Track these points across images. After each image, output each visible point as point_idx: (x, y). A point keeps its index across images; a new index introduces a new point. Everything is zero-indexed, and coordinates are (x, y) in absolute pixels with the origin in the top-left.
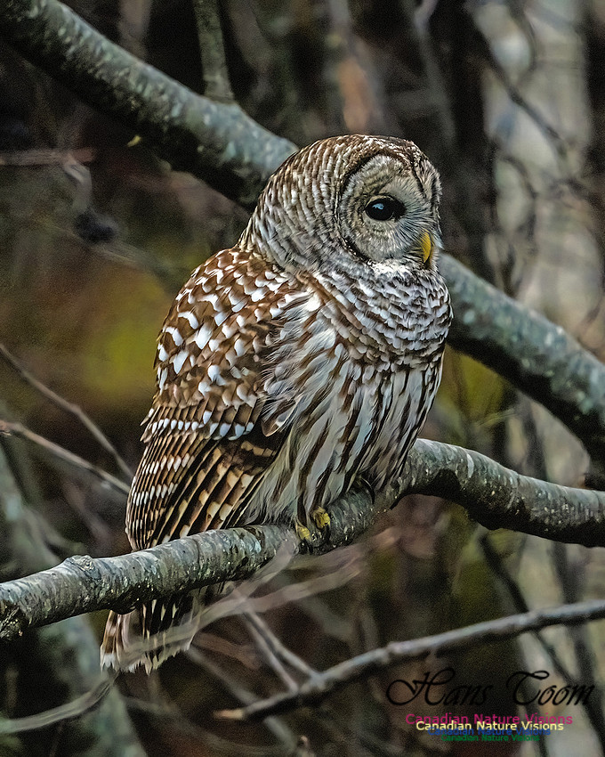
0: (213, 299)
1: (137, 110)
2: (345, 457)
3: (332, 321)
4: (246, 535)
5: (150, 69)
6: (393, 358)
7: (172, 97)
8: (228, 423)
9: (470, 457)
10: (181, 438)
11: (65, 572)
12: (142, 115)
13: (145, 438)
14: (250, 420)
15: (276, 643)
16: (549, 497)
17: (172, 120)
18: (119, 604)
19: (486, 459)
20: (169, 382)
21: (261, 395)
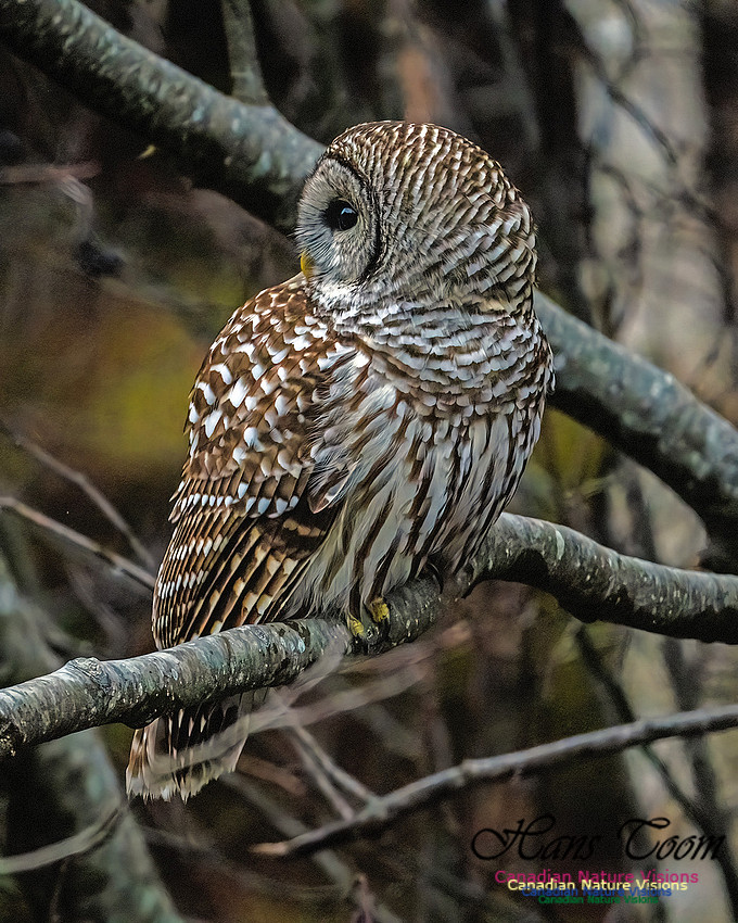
0: (249, 349)
1: (151, 115)
2: (414, 536)
3: (387, 376)
4: (287, 631)
5: (165, 65)
7: (193, 98)
8: (267, 498)
9: (559, 533)
10: (212, 516)
11: (66, 678)
12: (156, 120)
13: (173, 517)
14: (295, 493)
15: (328, 763)
16: (657, 582)
17: (193, 126)
18: (133, 716)
19: (580, 536)
20: (200, 449)
21: (307, 463)
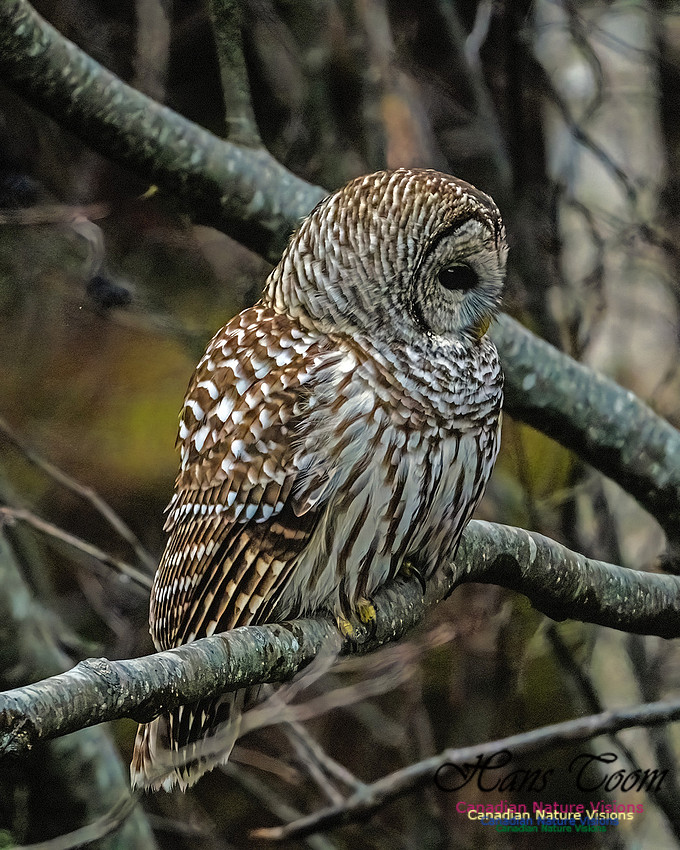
0: (233, 364)
1: (153, 157)
2: (391, 537)
3: (371, 383)
4: (282, 631)
5: (166, 111)
6: (441, 422)
7: (192, 142)
8: (255, 504)
9: (532, 539)
10: (204, 523)
11: (78, 677)
12: (158, 163)
13: (167, 527)
14: (280, 499)
15: (319, 752)
16: (622, 584)
17: (191, 167)
18: (140, 712)
19: (550, 541)
20: (190, 462)
21: (290, 471)
